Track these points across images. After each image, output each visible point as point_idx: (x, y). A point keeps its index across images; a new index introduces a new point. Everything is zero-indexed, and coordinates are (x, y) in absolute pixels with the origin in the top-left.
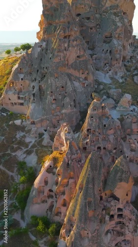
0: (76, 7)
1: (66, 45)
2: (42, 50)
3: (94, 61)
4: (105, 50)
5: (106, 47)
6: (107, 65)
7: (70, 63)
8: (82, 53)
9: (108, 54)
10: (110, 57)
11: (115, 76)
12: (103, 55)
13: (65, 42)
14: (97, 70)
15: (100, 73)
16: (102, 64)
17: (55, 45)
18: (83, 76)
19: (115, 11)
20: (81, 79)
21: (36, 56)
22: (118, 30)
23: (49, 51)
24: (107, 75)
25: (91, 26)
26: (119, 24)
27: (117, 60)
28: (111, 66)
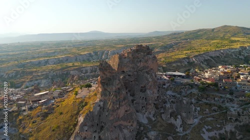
0: (121, 67)
1: (118, 106)
2: (101, 108)
3: (135, 105)
4: (142, 97)
5: (142, 95)
6: (144, 108)
7: (120, 117)
8: (128, 108)
9: (144, 101)
10: (146, 103)
11: (150, 116)
12: (141, 101)
13: (117, 104)
14: (137, 112)
15: (139, 114)
16: (141, 107)
17: (109, 106)
18: (130, 124)
19: (147, 70)
20: (128, 127)
21: (96, 114)
22: (150, 84)
23: (105, 110)
24: (145, 116)
25: (131, 80)
26: (150, 80)
27: (150, 104)
28: (147, 109)
